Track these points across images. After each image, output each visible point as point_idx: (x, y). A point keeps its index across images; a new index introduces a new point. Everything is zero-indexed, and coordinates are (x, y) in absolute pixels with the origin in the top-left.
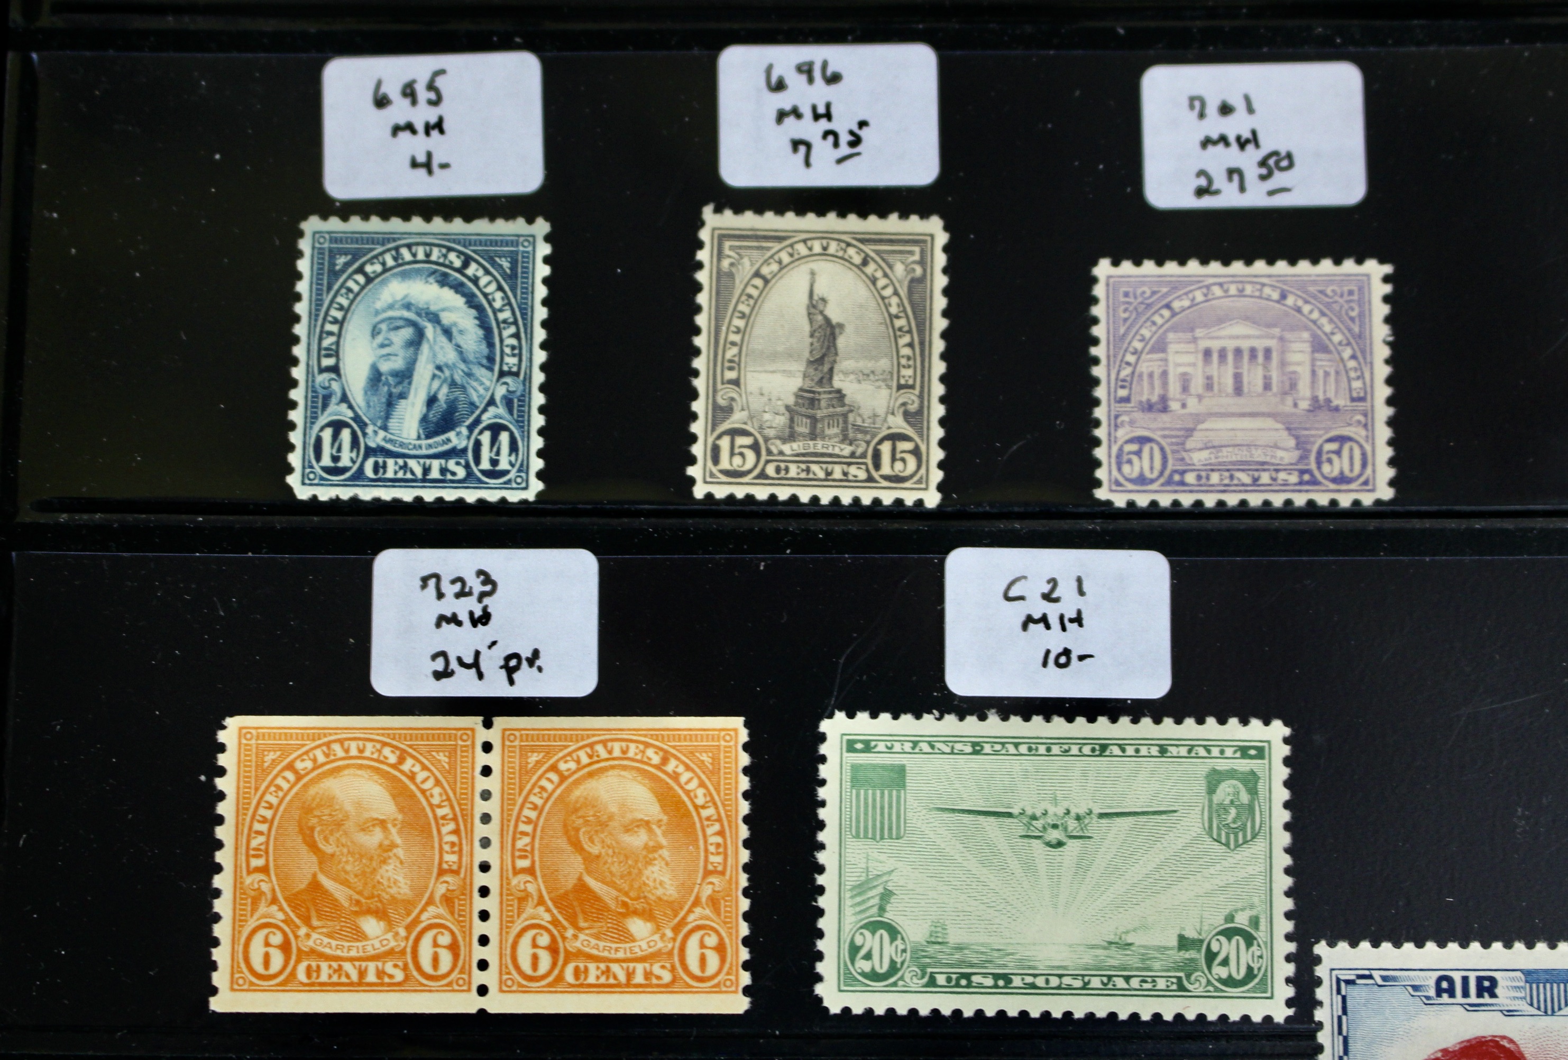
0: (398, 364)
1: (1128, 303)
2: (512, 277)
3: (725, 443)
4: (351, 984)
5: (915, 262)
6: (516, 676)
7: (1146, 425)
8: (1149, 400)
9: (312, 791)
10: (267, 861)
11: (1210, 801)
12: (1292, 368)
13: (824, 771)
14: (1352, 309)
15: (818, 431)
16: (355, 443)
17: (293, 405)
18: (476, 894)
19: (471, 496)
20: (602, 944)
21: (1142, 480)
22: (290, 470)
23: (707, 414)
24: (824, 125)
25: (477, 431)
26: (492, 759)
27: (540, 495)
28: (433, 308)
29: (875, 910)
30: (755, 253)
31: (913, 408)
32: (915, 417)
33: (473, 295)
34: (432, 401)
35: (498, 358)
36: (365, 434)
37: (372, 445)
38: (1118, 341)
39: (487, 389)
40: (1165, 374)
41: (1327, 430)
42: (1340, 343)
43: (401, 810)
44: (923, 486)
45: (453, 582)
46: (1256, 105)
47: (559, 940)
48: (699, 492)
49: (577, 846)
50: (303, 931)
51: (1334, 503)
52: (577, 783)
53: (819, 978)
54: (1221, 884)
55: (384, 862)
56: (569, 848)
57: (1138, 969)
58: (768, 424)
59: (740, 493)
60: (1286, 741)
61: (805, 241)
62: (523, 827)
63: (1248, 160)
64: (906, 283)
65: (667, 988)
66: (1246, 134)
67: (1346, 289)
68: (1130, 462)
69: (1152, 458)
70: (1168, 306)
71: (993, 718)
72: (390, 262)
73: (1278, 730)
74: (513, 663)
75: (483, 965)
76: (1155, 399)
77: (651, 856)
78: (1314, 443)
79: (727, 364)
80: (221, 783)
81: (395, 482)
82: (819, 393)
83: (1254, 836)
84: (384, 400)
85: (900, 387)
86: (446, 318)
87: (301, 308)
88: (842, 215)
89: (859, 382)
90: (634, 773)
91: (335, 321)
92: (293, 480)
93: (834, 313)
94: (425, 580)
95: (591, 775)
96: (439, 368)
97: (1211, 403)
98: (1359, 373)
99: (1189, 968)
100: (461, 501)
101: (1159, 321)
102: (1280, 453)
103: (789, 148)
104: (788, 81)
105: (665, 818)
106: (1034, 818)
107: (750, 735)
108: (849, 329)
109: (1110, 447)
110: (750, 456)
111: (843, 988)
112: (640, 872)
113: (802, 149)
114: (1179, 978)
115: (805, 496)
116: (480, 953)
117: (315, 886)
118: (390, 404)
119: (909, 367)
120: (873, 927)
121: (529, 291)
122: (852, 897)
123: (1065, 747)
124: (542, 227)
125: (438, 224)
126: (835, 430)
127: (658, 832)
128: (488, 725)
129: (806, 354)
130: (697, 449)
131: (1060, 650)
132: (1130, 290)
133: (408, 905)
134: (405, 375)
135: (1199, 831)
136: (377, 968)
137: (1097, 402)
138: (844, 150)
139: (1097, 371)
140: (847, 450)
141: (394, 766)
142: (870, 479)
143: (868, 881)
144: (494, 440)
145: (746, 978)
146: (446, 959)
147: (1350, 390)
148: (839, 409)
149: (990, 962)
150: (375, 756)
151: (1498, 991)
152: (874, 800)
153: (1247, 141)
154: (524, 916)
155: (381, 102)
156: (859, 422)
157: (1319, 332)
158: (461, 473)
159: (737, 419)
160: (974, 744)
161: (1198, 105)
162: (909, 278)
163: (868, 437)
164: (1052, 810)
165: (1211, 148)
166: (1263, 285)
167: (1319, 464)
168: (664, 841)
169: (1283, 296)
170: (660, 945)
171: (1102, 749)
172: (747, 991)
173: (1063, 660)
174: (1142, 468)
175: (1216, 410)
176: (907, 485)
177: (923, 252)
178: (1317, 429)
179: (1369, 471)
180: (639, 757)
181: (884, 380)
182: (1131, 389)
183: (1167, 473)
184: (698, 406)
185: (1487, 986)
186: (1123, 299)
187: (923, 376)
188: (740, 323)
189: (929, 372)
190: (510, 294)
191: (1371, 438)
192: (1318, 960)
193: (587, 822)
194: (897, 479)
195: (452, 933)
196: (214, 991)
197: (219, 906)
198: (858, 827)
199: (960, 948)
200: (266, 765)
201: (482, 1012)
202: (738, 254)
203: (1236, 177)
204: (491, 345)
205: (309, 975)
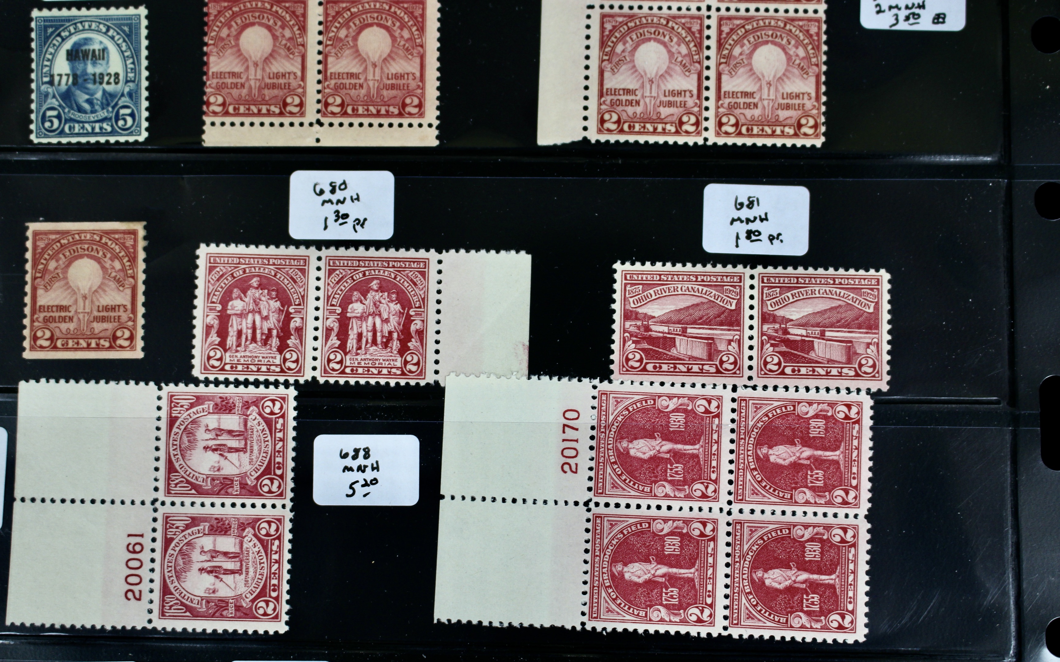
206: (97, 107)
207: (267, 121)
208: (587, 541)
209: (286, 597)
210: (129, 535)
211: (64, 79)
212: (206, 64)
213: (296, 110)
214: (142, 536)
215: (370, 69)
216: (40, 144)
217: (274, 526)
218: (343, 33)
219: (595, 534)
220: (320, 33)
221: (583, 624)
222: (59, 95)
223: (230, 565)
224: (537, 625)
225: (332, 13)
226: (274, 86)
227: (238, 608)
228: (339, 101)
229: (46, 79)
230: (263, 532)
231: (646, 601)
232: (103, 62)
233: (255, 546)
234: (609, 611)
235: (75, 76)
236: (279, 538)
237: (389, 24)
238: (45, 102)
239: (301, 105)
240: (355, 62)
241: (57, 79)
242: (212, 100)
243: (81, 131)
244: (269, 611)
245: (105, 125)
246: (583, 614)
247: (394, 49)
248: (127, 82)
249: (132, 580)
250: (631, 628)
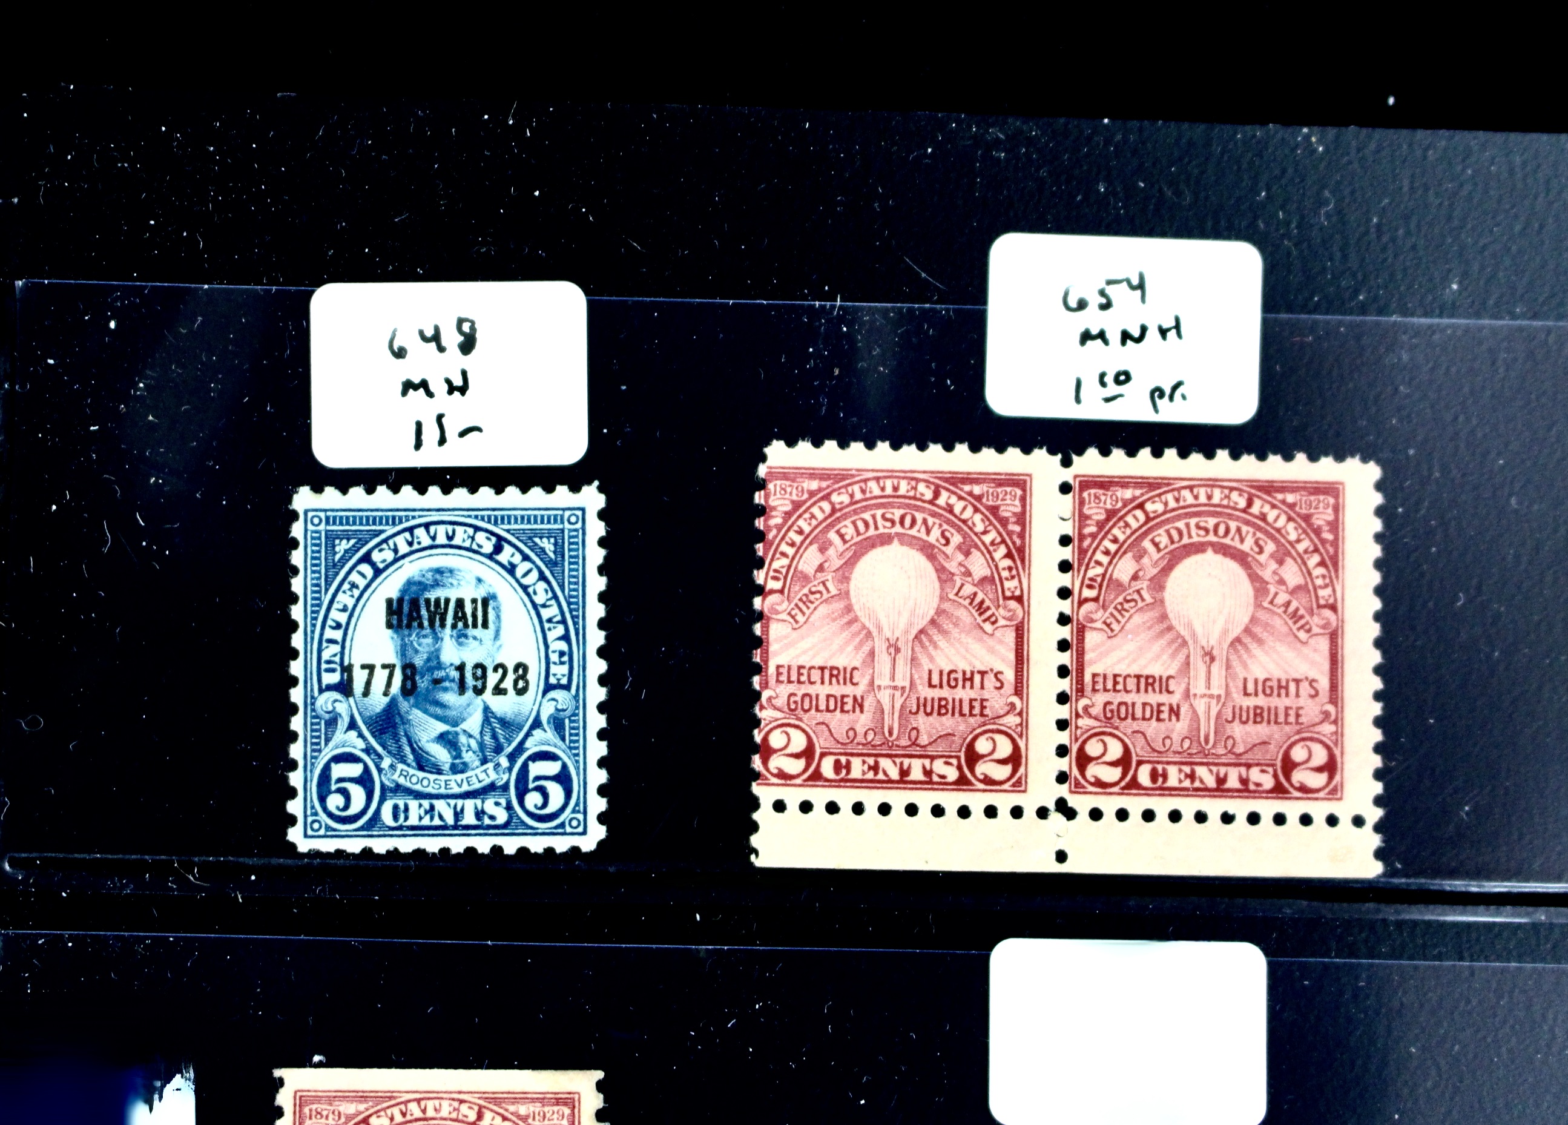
206: (468, 757)
207: (925, 800)
211: (381, 676)
212: (758, 642)
213: (1001, 772)
215: (1199, 666)
216: (315, 854)
218: (1124, 569)
220: (1065, 567)
222: (365, 723)
225: (1096, 513)
226: (942, 708)
228: (1115, 750)
229: (333, 678)
232: (486, 635)
235: (409, 670)
237: (1247, 546)
238: (327, 741)
239: (1015, 759)
240: (1157, 646)
241: (359, 678)
242: (776, 740)
243: (426, 821)
245: (489, 806)
247: (1262, 615)
248: (548, 688)
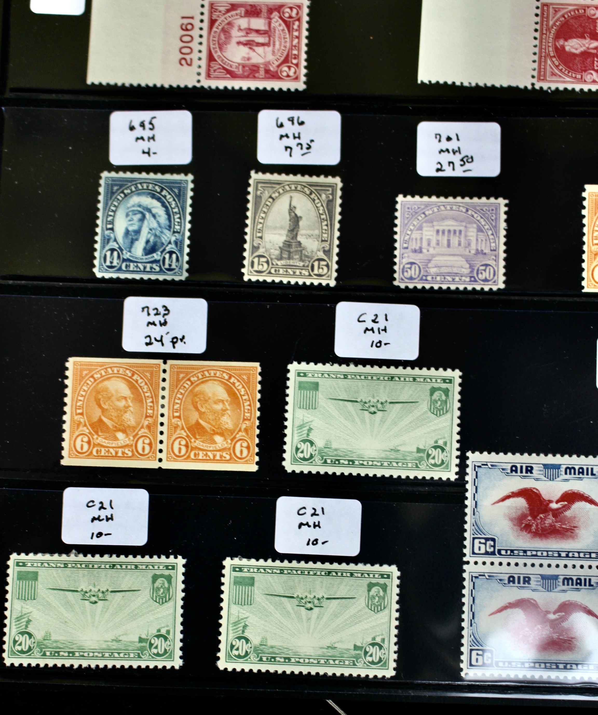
0: (135, 227)
1: (409, 212)
2: (179, 196)
3: (256, 260)
4: (113, 456)
5: (330, 194)
6: (176, 345)
7: (414, 258)
8: (415, 248)
9: (100, 386)
10: (83, 411)
11: (431, 399)
12: (468, 238)
13: (289, 383)
14: (493, 216)
15: (291, 256)
16: (119, 257)
17: (96, 242)
18: (159, 425)
19: (161, 278)
20: (204, 445)
21: (411, 278)
22: (94, 266)
23: (250, 249)
24: (297, 141)
25: (164, 253)
26: (166, 376)
27: (187, 278)
28: (149, 207)
29: (305, 435)
30: (270, 189)
31: (327, 249)
32: (328, 252)
33: (164, 202)
34: (148, 242)
35: (172, 226)
36: (122, 254)
37: (125, 258)
38: (405, 225)
39: (168, 238)
40: (421, 239)
41: (481, 261)
42: (488, 229)
43: (132, 393)
44: (329, 278)
45: (154, 309)
46: (460, 138)
47: (189, 443)
48: (246, 278)
49: (197, 408)
50: (95, 437)
51: (482, 289)
52: (197, 385)
53: (284, 459)
54: (433, 429)
55: (126, 412)
56: (193, 409)
57: (401, 459)
58: (272, 254)
59: (261, 279)
60: (460, 377)
61: (288, 185)
62: (177, 401)
63: (456, 159)
64: (326, 202)
65: (228, 461)
66: (456, 149)
67: (491, 209)
68: (407, 271)
69: (415, 270)
70: (424, 213)
71: (352, 366)
72: (133, 189)
73: (458, 373)
74: (175, 340)
75: (161, 451)
76: (417, 248)
77: (224, 413)
78: (475, 266)
79: (258, 231)
80: (66, 382)
81: (133, 272)
82: (292, 242)
83: (447, 412)
84: (130, 241)
85: (322, 241)
86: (154, 211)
87: (100, 206)
88: (303, 175)
89: (307, 238)
90: (218, 382)
91: (113, 211)
92: (95, 270)
93: (298, 212)
94: (143, 309)
95: (203, 382)
96: (151, 229)
97: (438, 250)
98: (494, 241)
99: (420, 460)
100: (157, 280)
101: (420, 218)
102: (463, 270)
103: (284, 149)
104: (284, 124)
105: (229, 399)
106: (365, 403)
107: (262, 369)
108: (304, 219)
109: (400, 266)
110: (265, 265)
111: (293, 463)
112: (219, 419)
113: (289, 150)
114: (416, 463)
115: (285, 281)
116: (160, 446)
117: (100, 420)
118: (132, 242)
119: (326, 233)
120: (304, 441)
121: (185, 201)
122: (297, 430)
123: (378, 377)
124: (190, 177)
125: (152, 175)
126: (297, 257)
127: (227, 404)
128: (165, 363)
129: (288, 228)
130: (246, 262)
131: (378, 341)
132: (410, 207)
133: (134, 428)
134: (138, 232)
135: (426, 409)
136: (122, 451)
137: (395, 249)
138: (305, 150)
139: (396, 237)
140: (301, 264)
141: (130, 377)
142: (310, 275)
143: (303, 424)
144: (170, 257)
145: (257, 459)
146: (147, 448)
147: (490, 247)
148: (299, 249)
149: (347, 455)
150: (123, 373)
151: (533, 471)
152: (307, 395)
153: (457, 151)
154: (176, 433)
155: (132, 128)
156: (306, 254)
157: (480, 225)
158: (158, 269)
159: (261, 251)
160: (344, 375)
161: (438, 136)
162: (327, 200)
163: (309, 259)
164: (372, 400)
165: (442, 153)
166: (460, 206)
167: (477, 274)
168: (228, 408)
169: (467, 210)
170: (226, 445)
171: (392, 378)
172: (257, 463)
173: (379, 345)
174: (411, 274)
175: (440, 253)
176: (324, 278)
177: (333, 191)
178: (477, 261)
179: (496, 277)
180: (220, 376)
181: (316, 238)
182: (408, 244)
183: (421, 276)
184: (246, 246)
185: (529, 470)
186: (407, 210)
187: (331, 237)
188: (263, 215)
189: (333, 235)
190: (178, 202)
191: (497, 265)
192: (468, 458)
193: (200, 400)
194: (320, 275)
195: (150, 439)
196: (62, 457)
197: (65, 427)
198: (300, 404)
199: (336, 450)
200: (83, 375)
201: (160, 468)
202: (264, 189)
203: (451, 165)
204: (170, 221)
205: (97, 453)
208: (537, 23)
209: (304, 64)
210: (183, 18)
214: (192, 18)
217: (295, 11)
219: (542, 17)
221: (533, 84)
223: (260, 39)
224: (498, 85)
227: (267, 71)
230: (287, 15)
231: (581, 67)
233: (280, 25)
234: (553, 74)
236: (299, 20)
244: (291, 73)
246: (533, 77)
249: (185, 51)
250: (570, 87)
